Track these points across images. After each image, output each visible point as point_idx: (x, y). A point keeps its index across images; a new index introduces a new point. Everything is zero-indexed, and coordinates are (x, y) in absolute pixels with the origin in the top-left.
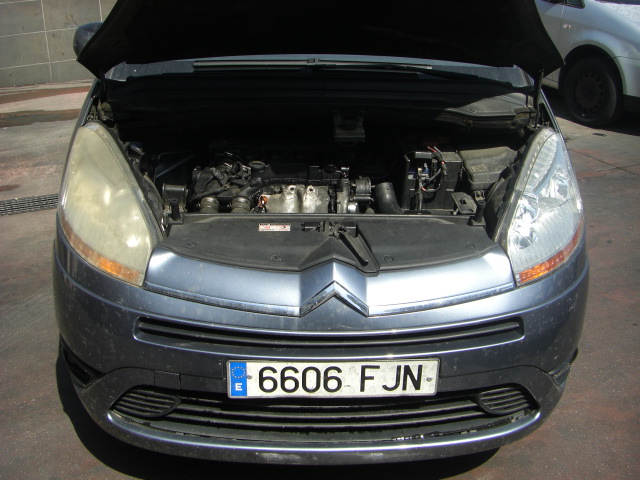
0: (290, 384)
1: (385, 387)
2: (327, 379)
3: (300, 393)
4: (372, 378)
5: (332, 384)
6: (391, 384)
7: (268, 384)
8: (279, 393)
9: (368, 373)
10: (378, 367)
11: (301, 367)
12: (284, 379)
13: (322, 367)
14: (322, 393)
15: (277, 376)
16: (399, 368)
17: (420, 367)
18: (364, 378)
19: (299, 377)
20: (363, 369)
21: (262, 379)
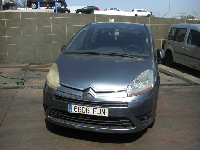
0: (80, 110)
1: (98, 113)
2: (87, 110)
3: (82, 113)
4: (95, 111)
5: (88, 111)
6: (99, 113)
7: (76, 110)
8: (78, 112)
9: (95, 110)
10: (96, 109)
11: (82, 107)
12: (79, 109)
13: (86, 107)
14: (86, 113)
15: (77, 108)
16: (100, 109)
17: (105, 110)
18: (94, 111)
19: (81, 109)
20: (94, 109)
21: (75, 109)
